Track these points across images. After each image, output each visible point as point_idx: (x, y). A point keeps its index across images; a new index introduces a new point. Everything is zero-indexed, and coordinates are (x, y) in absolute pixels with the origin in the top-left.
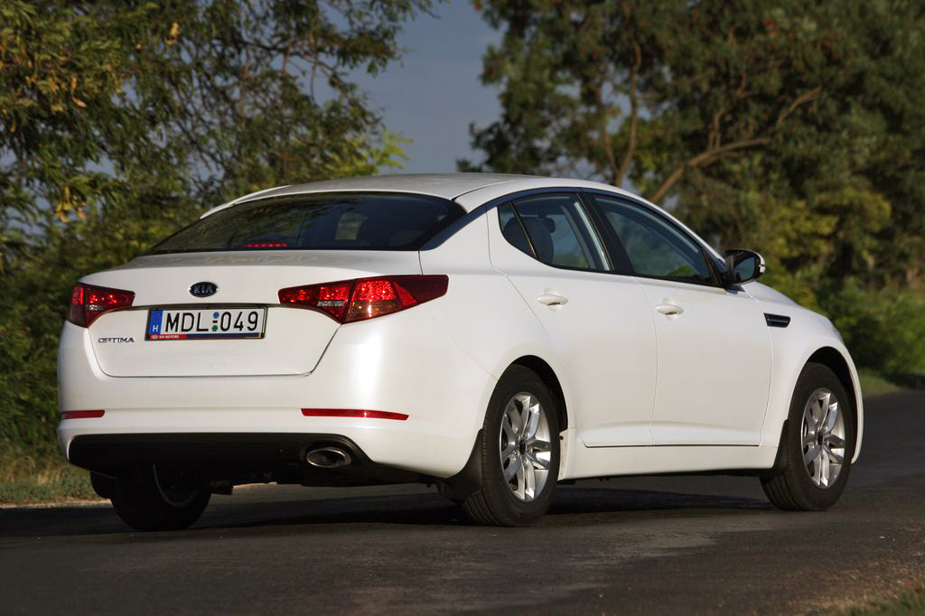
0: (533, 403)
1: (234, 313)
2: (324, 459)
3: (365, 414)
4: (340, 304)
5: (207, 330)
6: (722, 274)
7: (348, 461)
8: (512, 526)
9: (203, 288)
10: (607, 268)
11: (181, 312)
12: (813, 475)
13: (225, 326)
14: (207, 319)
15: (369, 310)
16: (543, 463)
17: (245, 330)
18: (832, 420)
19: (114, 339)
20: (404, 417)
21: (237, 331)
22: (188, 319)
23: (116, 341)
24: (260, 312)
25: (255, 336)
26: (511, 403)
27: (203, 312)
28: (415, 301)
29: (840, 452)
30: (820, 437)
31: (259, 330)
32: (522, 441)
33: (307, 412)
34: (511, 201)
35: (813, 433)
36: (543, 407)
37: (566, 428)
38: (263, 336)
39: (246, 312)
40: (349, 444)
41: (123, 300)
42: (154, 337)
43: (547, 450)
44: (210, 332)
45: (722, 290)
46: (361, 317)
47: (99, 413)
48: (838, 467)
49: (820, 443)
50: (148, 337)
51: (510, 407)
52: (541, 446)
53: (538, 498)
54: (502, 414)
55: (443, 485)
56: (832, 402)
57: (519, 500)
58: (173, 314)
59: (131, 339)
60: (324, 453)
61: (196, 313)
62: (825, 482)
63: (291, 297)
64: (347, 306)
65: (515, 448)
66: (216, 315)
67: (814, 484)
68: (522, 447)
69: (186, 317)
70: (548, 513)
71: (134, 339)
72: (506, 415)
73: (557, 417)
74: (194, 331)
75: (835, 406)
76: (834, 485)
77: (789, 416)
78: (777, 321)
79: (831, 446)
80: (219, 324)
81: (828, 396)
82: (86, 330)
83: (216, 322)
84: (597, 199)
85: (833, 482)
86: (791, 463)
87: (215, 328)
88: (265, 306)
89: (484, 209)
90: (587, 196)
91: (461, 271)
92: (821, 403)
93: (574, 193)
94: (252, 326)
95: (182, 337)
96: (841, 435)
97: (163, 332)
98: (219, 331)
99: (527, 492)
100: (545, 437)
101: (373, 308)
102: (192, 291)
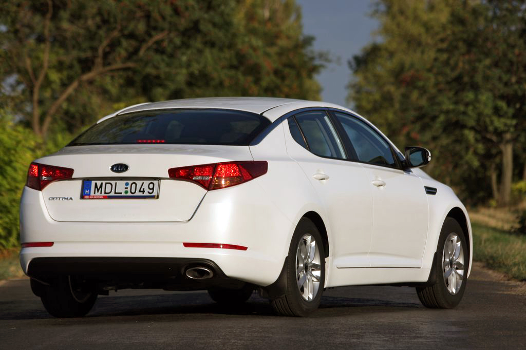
0: (312, 241)
1: (139, 183)
2: (196, 274)
3: (221, 246)
4: (207, 178)
5: (121, 193)
6: (402, 162)
7: (211, 275)
8: (301, 317)
9: (119, 167)
10: (344, 157)
11: (104, 182)
12: (448, 286)
13: (133, 191)
14: (121, 187)
15: (223, 182)
16: (316, 277)
17: (146, 194)
18: (457, 253)
19: (60, 198)
20: (245, 248)
21: (141, 194)
22: (109, 186)
23: (61, 199)
24: (156, 182)
25: (153, 197)
26: (301, 241)
27: (118, 182)
28: (251, 177)
29: (461, 272)
30: (451, 263)
31: (155, 193)
32: (306, 264)
33: (187, 245)
34: (294, 115)
35: (448, 260)
36: (317, 243)
37: (328, 256)
38: (158, 197)
39: (147, 183)
40: (212, 264)
41: (66, 174)
42: (86, 197)
43: (318, 270)
44: (123, 194)
45: (402, 171)
46: (218, 187)
47: (50, 244)
48: (461, 282)
49: (451, 267)
50: (82, 197)
51: (301, 242)
52: (315, 267)
53: (315, 299)
54: (297, 247)
55: (262, 290)
56: (457, 242)
57: (304, 300)
58: (99, 183)
59: (71, 198)
60: (196, 270)
61: (113, 182)
62: (454, 291)
63: (175, 174)
64: (211, 180)
65: (302, 269)
66: (127, 184)
67: (448, 292)
68: (306, 267)
69: (107, 185)
70: (319, 308)
71: (73, 198)
72: (299, 248)
73: (324, 249)
74: (113, 194)
75: (459, 244)
76: (458, 293)
77: (437, 250)
78: (431, 191)
79: (457, 269)
80: (129, 190)
81: (455, 238)
82: (40, 192)
83: (127, 188)
84: (336, 114)
85: (458, 291)
86: (437, 279)
87: (126, 192)
88: (159, 179)
89: (280, 120)
90: (331, 113)
91: (274, 159)
92: (452, 241)
93: (324, 110)
94: (151, 191)
95: (105, 198)
96: (461, 261)
97: (92, 194)
98: (129, 194)
99: (309, 295)
100: (317, 262)
101: (226, 181)
102: (112, 169)
